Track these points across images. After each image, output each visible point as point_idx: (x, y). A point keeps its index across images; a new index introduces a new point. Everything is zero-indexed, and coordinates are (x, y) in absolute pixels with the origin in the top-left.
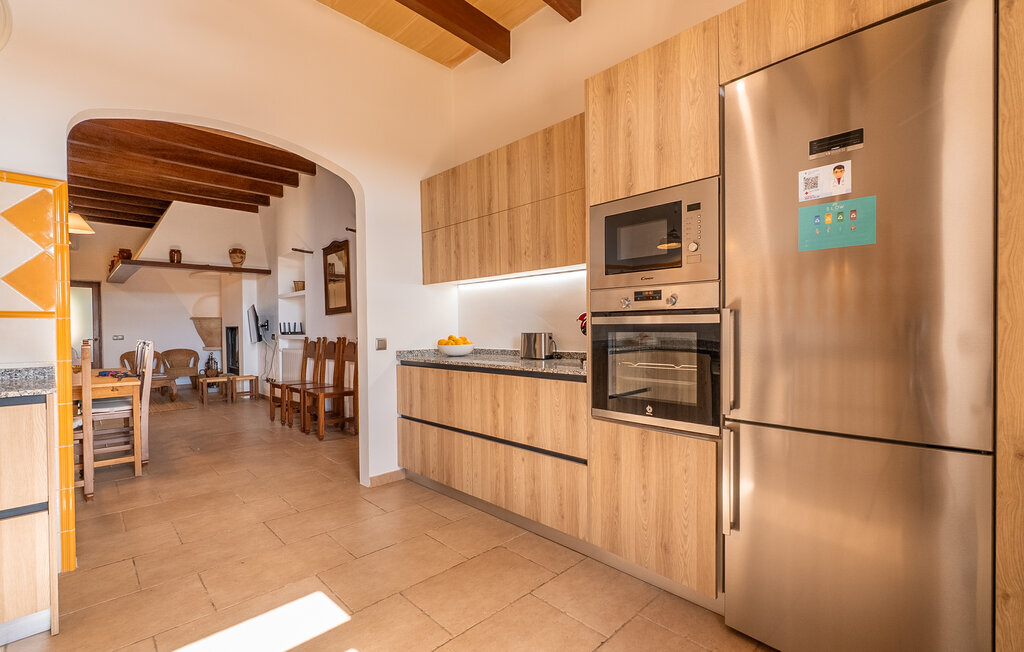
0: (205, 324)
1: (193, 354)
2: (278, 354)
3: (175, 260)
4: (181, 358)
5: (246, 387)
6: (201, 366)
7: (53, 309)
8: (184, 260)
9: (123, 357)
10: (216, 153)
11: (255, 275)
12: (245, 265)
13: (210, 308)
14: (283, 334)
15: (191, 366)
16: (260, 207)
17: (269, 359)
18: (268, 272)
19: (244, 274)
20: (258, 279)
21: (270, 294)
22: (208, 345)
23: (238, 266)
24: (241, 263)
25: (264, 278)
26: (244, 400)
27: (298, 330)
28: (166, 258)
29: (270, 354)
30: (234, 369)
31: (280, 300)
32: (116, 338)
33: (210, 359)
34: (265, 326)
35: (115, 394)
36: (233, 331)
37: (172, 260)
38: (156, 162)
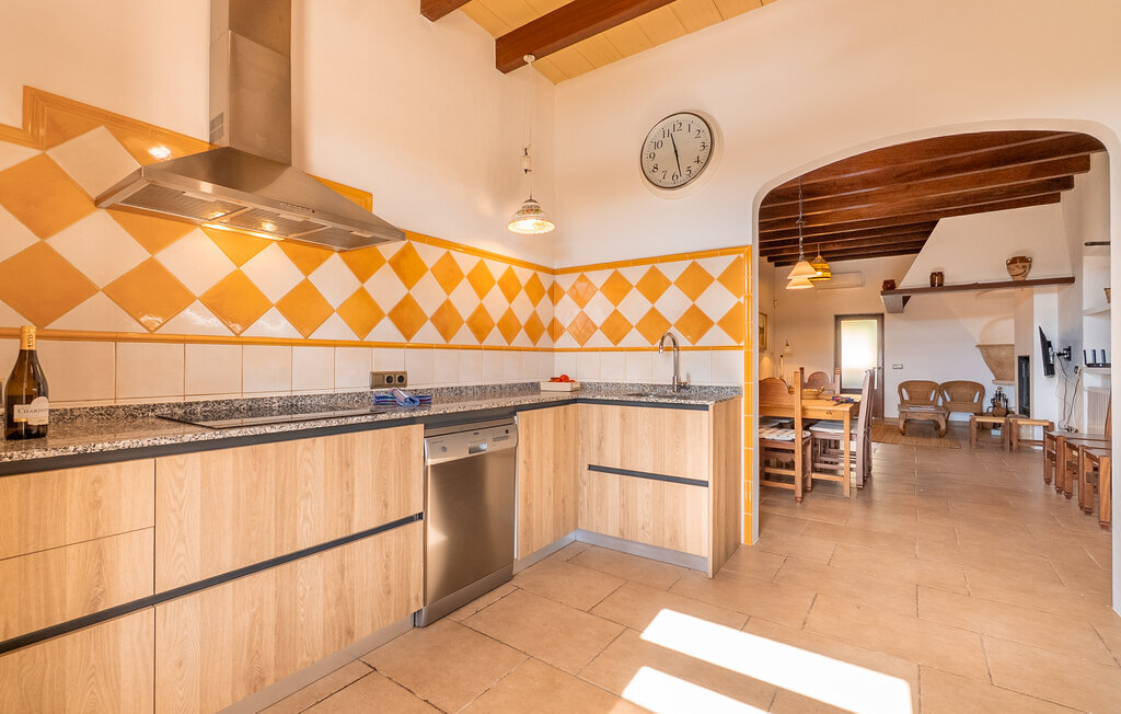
0: (994, 353)
1: (980, 388)
2: (1081, 394)
3: (937, 282)
4: (962, 390)
5: (1038, 434)
6: (987, 404)
7: (742, 344)
8: (947, 282)
9: (901, 386)
10: (969, 153)
11: (1055, 287)
12: (1031, 276)
13: (1003, 332)
14: (1089, 365)
15: (975, 401)
16: (1062, 193)
17: (1069, 400)
18: (1071, 280)
19: (1036, 288)
20: (1059, 290)
21: (1072, 312)
22: (998, 378)
23: (1020, 278)
24: (1025, 274)
25: (1067, 288)
26: (1034, 451)
27: (1099, 360)
28: (927, 283)
29: (1071, 392)
30: (1025, 411)
31: (1085, 318)
32: (895, 367)
33: (999, 395)
34: (1067, 354)
35: (829, 417)
36: (1024, 360)
37: (933, 285)
38: (909, 187)
